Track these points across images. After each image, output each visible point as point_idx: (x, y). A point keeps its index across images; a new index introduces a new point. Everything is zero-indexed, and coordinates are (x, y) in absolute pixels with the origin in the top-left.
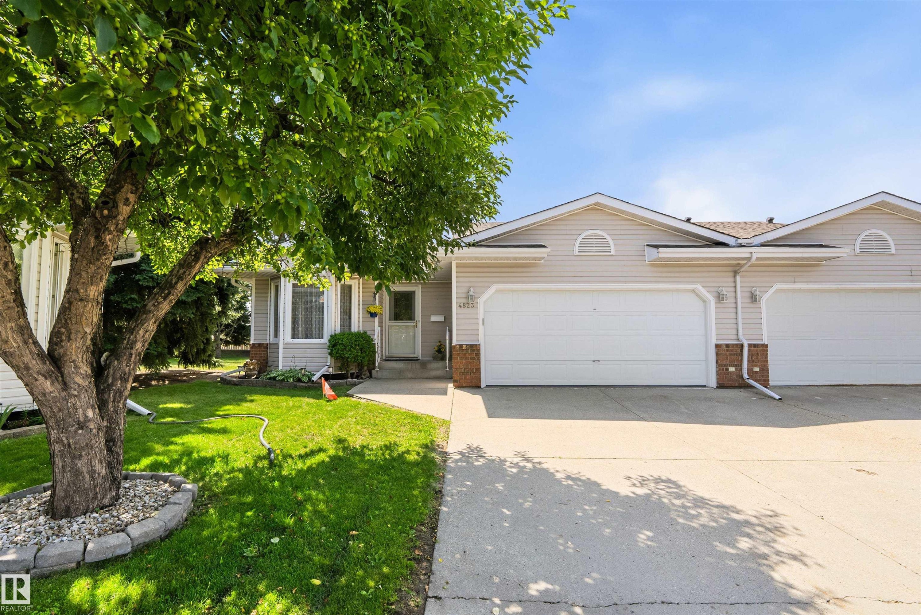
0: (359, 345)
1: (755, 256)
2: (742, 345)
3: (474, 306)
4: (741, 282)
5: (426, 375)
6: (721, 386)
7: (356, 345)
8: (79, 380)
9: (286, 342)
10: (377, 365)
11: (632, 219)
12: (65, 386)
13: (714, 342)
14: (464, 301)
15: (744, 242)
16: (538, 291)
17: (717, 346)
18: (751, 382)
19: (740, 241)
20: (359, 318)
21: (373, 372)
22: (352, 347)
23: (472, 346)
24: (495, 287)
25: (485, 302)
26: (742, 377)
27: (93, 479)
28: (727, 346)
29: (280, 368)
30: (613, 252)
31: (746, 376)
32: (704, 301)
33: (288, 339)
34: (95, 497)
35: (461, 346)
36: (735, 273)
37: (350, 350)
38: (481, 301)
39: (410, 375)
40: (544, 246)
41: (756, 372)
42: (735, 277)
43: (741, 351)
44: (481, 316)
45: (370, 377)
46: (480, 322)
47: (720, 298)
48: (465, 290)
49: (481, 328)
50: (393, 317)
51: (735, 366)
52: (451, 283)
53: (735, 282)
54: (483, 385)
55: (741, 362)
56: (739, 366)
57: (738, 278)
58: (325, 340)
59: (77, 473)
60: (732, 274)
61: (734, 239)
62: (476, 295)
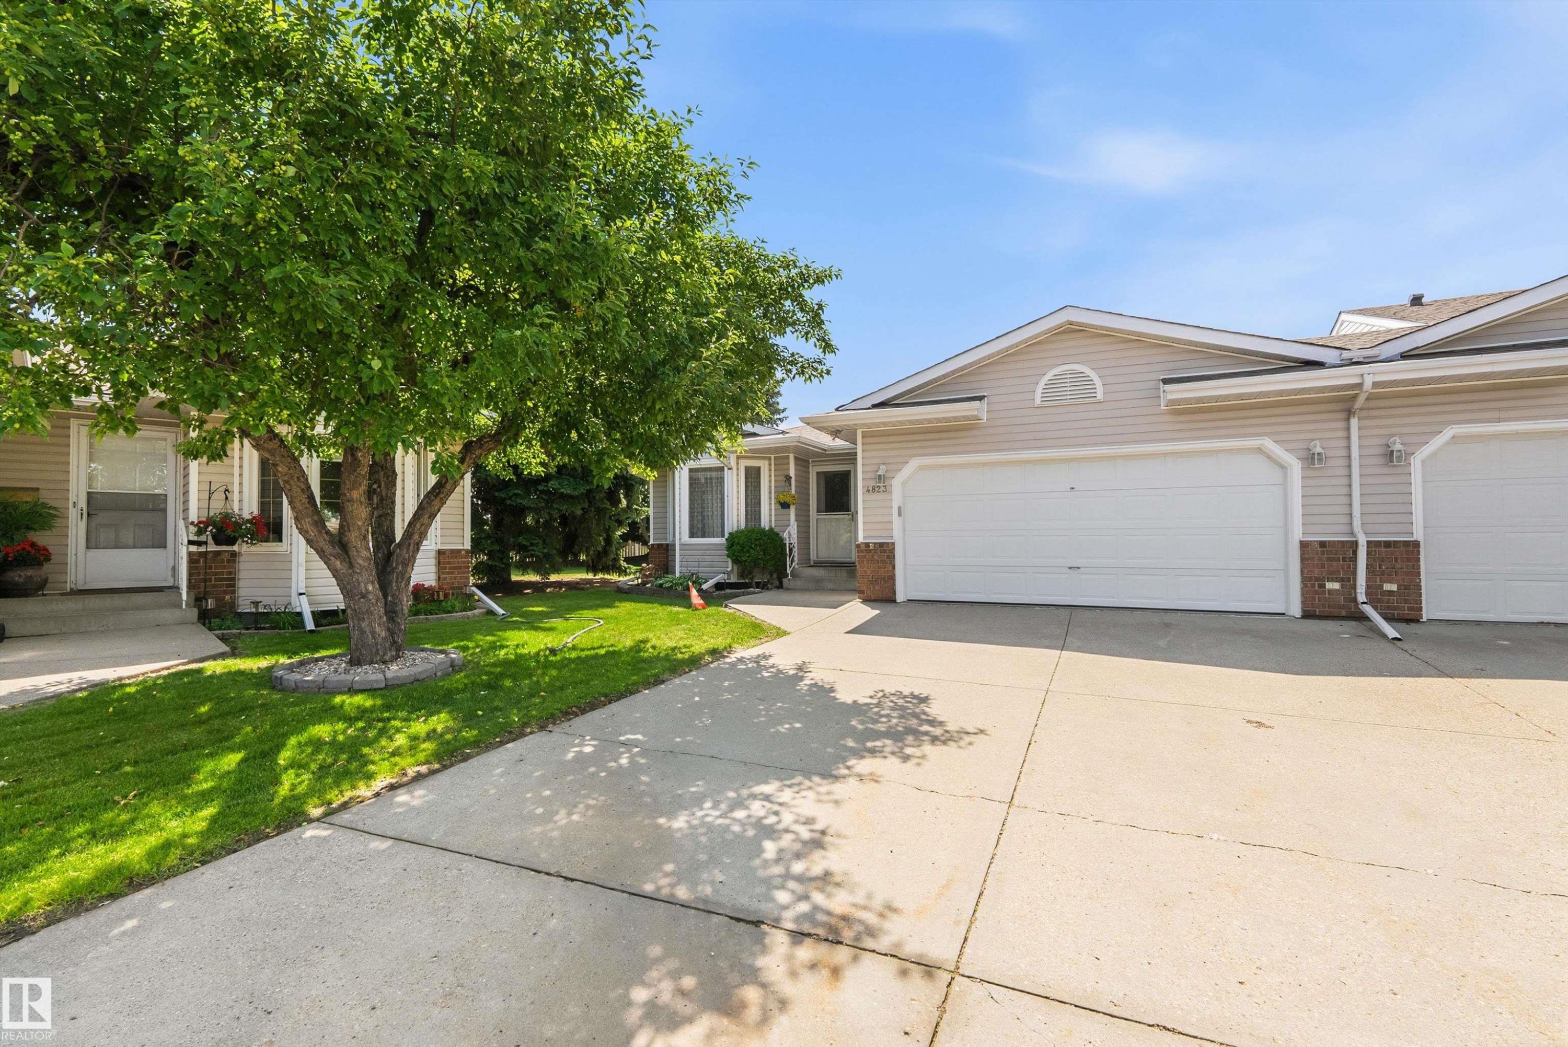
0: (760, 545)
1: (1368, 382)
2: (1355, 544)
3: (887, 490)
4: (1359, 428)
6: (1307, 615)
7: (756, 545)
8: (361, 562)
9: (682, 541)
10: (789, 572)
11: (1137, 340)
12: (351, 566)
13: (1297, 534)
14: (872, 483)
15: (1356, 355)
16: (984, 464)
17: (1304, 545)
18: (1368, 610)
19: (1346, 355)
20: (770, 510)
21: (785, 581)
22: (751, 547)
23: (881, 545)
24: (914, 463)
25: (904, 484)
26: (1355, 600)
27: (374, 638)
28: (1323, 544)
29: (678, 575)
30: (1100, 396)
31: (1362, 598)
32: (1283, 467)
33: (686, 538)
34: (377, 652)
35: (867, 545)
36: (1349, 413)
37: (748, 552)
38: (896, 483)
39: (830, 586)
40: (980, 398)
41: (1391, 593)
42: (1348, 419)
43: (1355, 553)
44: (896, 502)
45: (780, 586)
46: (895, 511)
47: (1311, 459)
48: (874, 468)
49: (896, 519)
50: (823, 506)
51: (1341, 580)
52: (856, 459)
53: (1348, 429)
54: (900, 597)
55: (1355, 572)
56: (1349, 581)
57: (1354, 422)
58: (721, 541)
60: (1343, 415)
61: (1336, 353)
62: (888, 475)
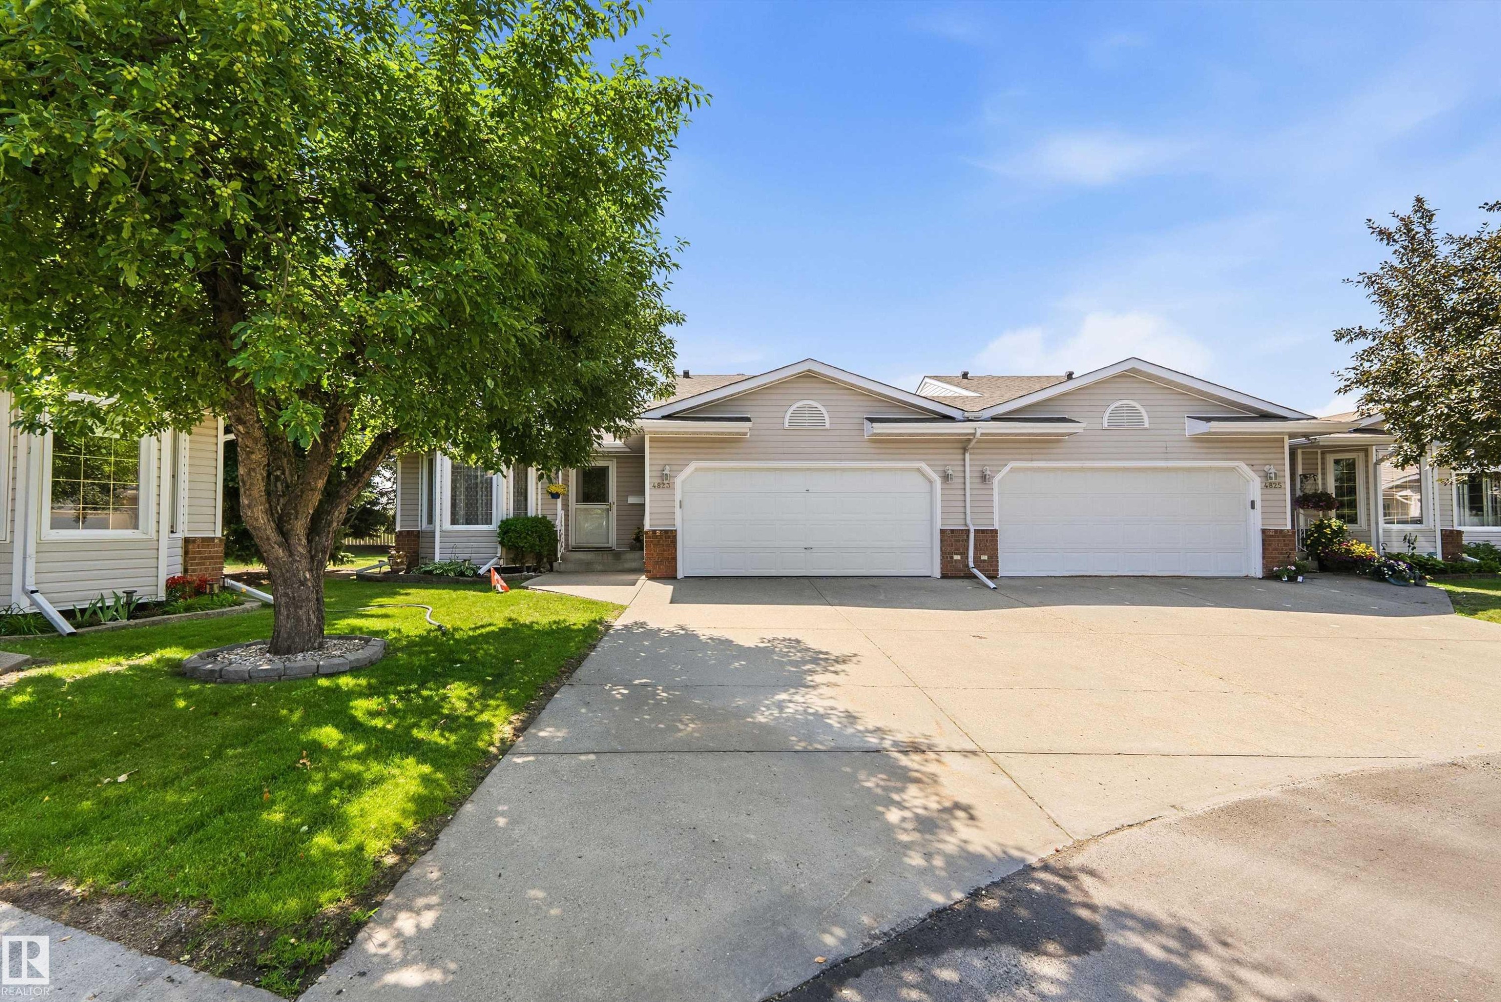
0: (536, 532)
1: (979, 432)
2: (968, 531)
3: (670, 486)
4: (970, 460)
5: (620, 568)
6: (944, 576)
7: (532, 532)
8: (300, 549)
9: (444, 528)
10: (559, 556)
11: (851, 389)
12: (291, 554)
13: (939, 526)
14: (658, 480)
15: (971, 415)
16: (746, 469)
17: (943, 532)
18: (976, 571)
19: (966, 414)
20: (537, 499)
21: (555, 564)
22: (528, 534)
23: (666, 531)
24: (693, 465)
25: (683, 482)
26: (967, 566)
27: (309, 625)
28: (952, 531)
29: (437, 559)
30: (828, 425)
31: (971, 564)
32: (931, 482)
33: (447, 526)
34: (309, 640)
35: (654, 532)
36: (965, 450)
37: (525, 538)
38: (679, 481)
39: (599, 568)
40: (748, 420)
41: (984, 561)
42: (964, 454)
43: (968, 536)
44: (678, 498)
45: (551, 570)
46: (677, 504)
47: (946, 478)
48: (661, 468)
49: (677, 510)
50: (581, 496)
51: (961, 554)
52: (644, 460)
53: (964, 460)
54: (680, 575)
55: (968, 549)
56: (965, 555)
57: (967, 456)
58: (494, 527)
59: (298, 620)
60: (961, 451)
61: (961, 412)
62: (673, 474)
